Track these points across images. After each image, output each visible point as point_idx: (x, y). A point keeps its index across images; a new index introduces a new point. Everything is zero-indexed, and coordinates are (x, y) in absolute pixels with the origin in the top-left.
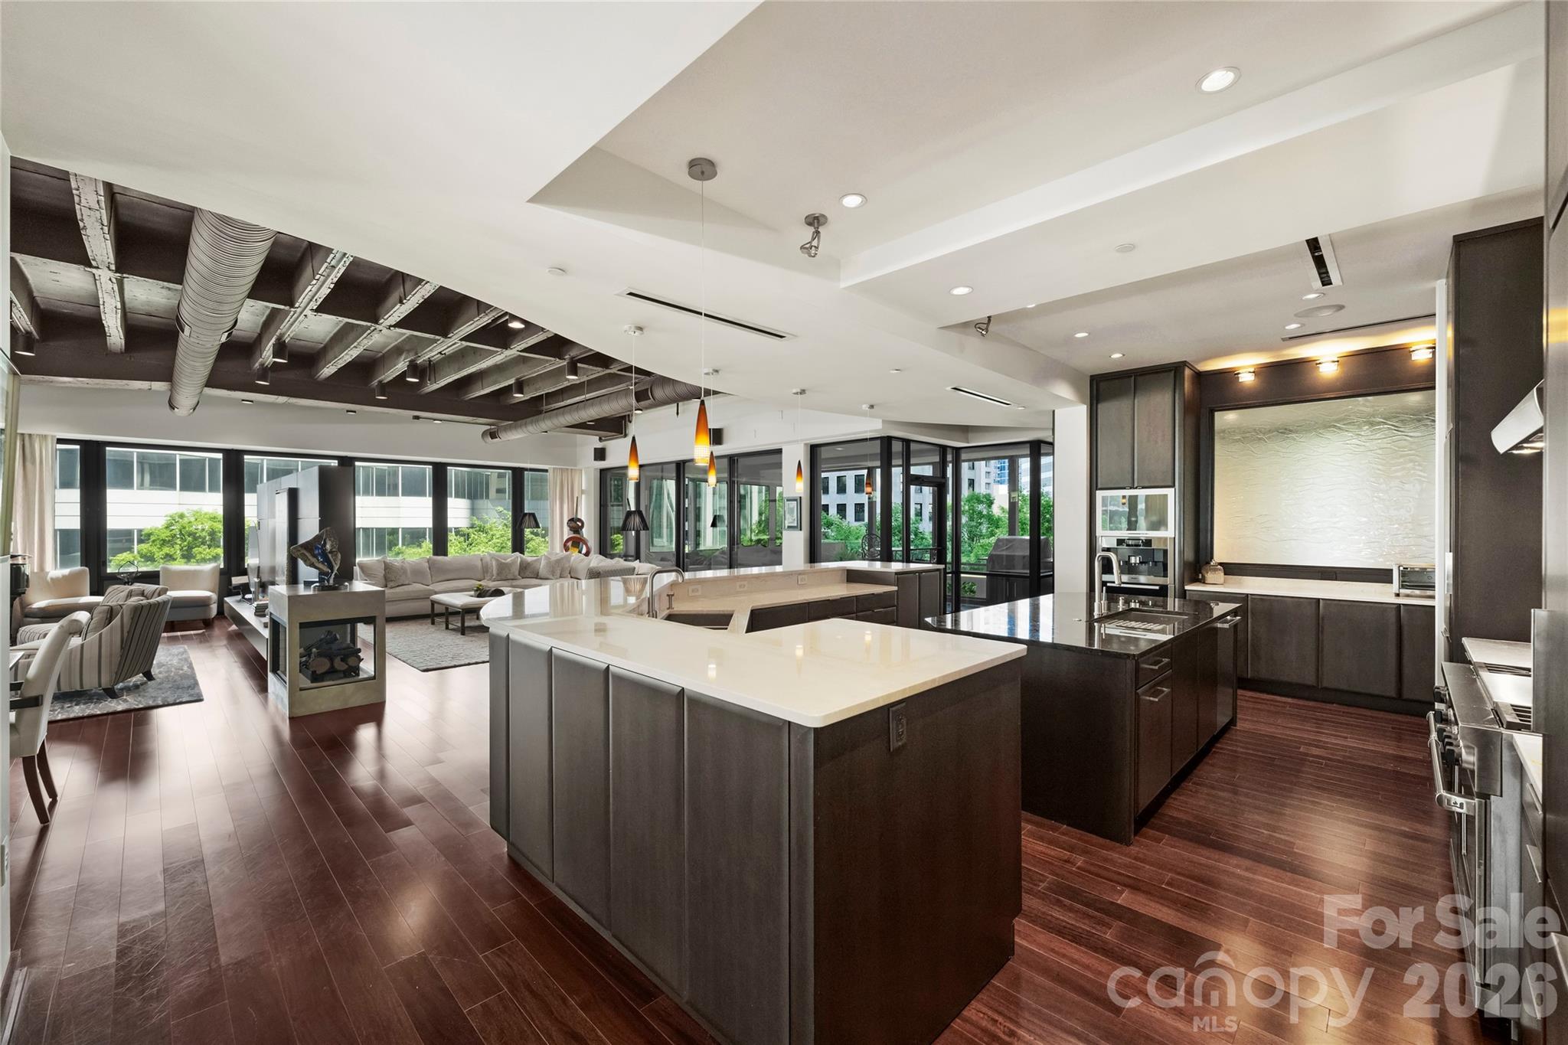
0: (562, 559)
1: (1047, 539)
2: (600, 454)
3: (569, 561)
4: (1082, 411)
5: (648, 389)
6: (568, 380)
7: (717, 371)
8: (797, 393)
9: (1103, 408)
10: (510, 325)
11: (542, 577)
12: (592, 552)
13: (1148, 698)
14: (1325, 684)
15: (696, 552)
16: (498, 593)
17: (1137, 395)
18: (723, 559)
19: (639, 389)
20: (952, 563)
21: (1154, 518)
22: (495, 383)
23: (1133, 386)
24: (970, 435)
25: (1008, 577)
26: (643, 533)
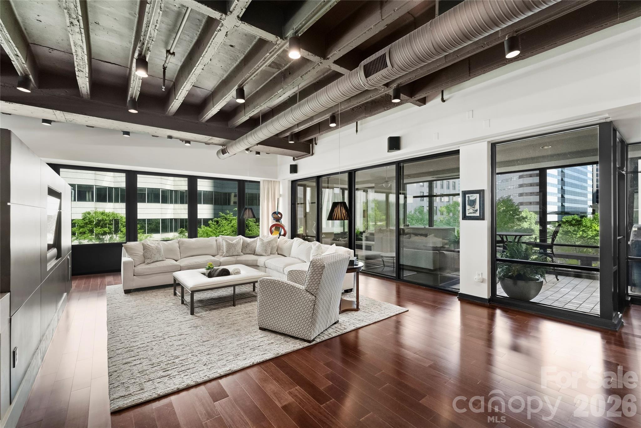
0: (272, 240)
2: (294, 169)
3: (274, 242)
11: (258, 254)
12: (287, 235)
16: (225, 272)
22: (222, 97)
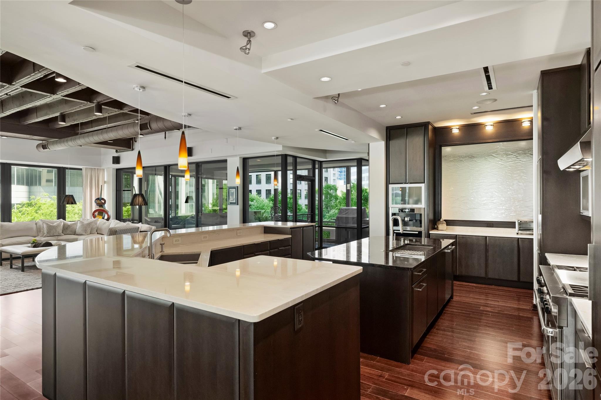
0: (91, 222)
1: (365, 209)
2: (116, 160)
3: (96, 224)
4: (383, 144)
5: (147, 123)
6: (96, 115)
7: (190, 115)
8: (236, 129)
9: (392, 143)
10: (57, 80)
11: (78, 234)
12: (111, 219)
13: (417, 289)
14: (489, 277)
15: (176, 217)
16: (48, 244)
17: (407, 137)
18: (192, 221)
19: (141, 123)
20: (318, 222)
21: (415, 199)
22: (46, 115)
23: (406, 133)
24: (327, 155)
25: (346, 228)
26: (144, 207)
